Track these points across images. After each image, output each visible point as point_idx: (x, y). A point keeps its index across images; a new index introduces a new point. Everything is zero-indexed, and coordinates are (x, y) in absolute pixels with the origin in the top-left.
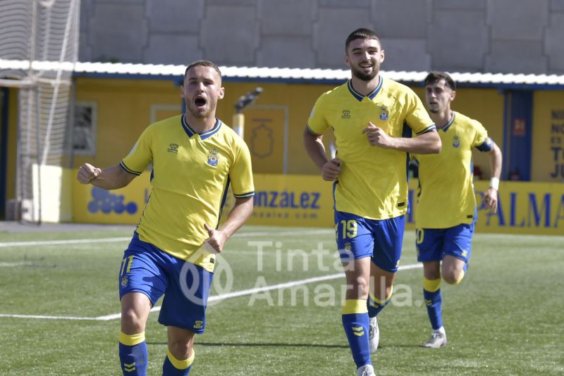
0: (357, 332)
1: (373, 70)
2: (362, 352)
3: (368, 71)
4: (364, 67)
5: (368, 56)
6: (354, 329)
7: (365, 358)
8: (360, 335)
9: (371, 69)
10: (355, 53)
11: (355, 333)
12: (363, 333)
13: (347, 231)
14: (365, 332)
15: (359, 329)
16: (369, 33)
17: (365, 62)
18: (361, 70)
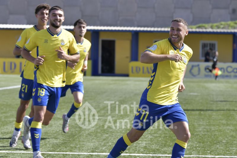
0: (36, 136)
1: (60, 24)
2: (37, 145)
3: (57, 24)
4: (56, 22)
5: (59, 18)
6: (35, 134)
7: (37, 148)
8: (37, 137)
9: (59, 23)
10: (53, 16)
11: (35, 137)
12: (38, 137)
13: (40, 93)
14: (39, 137)
15: (37, 135)
16: (60, 8)
17: (57, 20)
18: (55, 23)
